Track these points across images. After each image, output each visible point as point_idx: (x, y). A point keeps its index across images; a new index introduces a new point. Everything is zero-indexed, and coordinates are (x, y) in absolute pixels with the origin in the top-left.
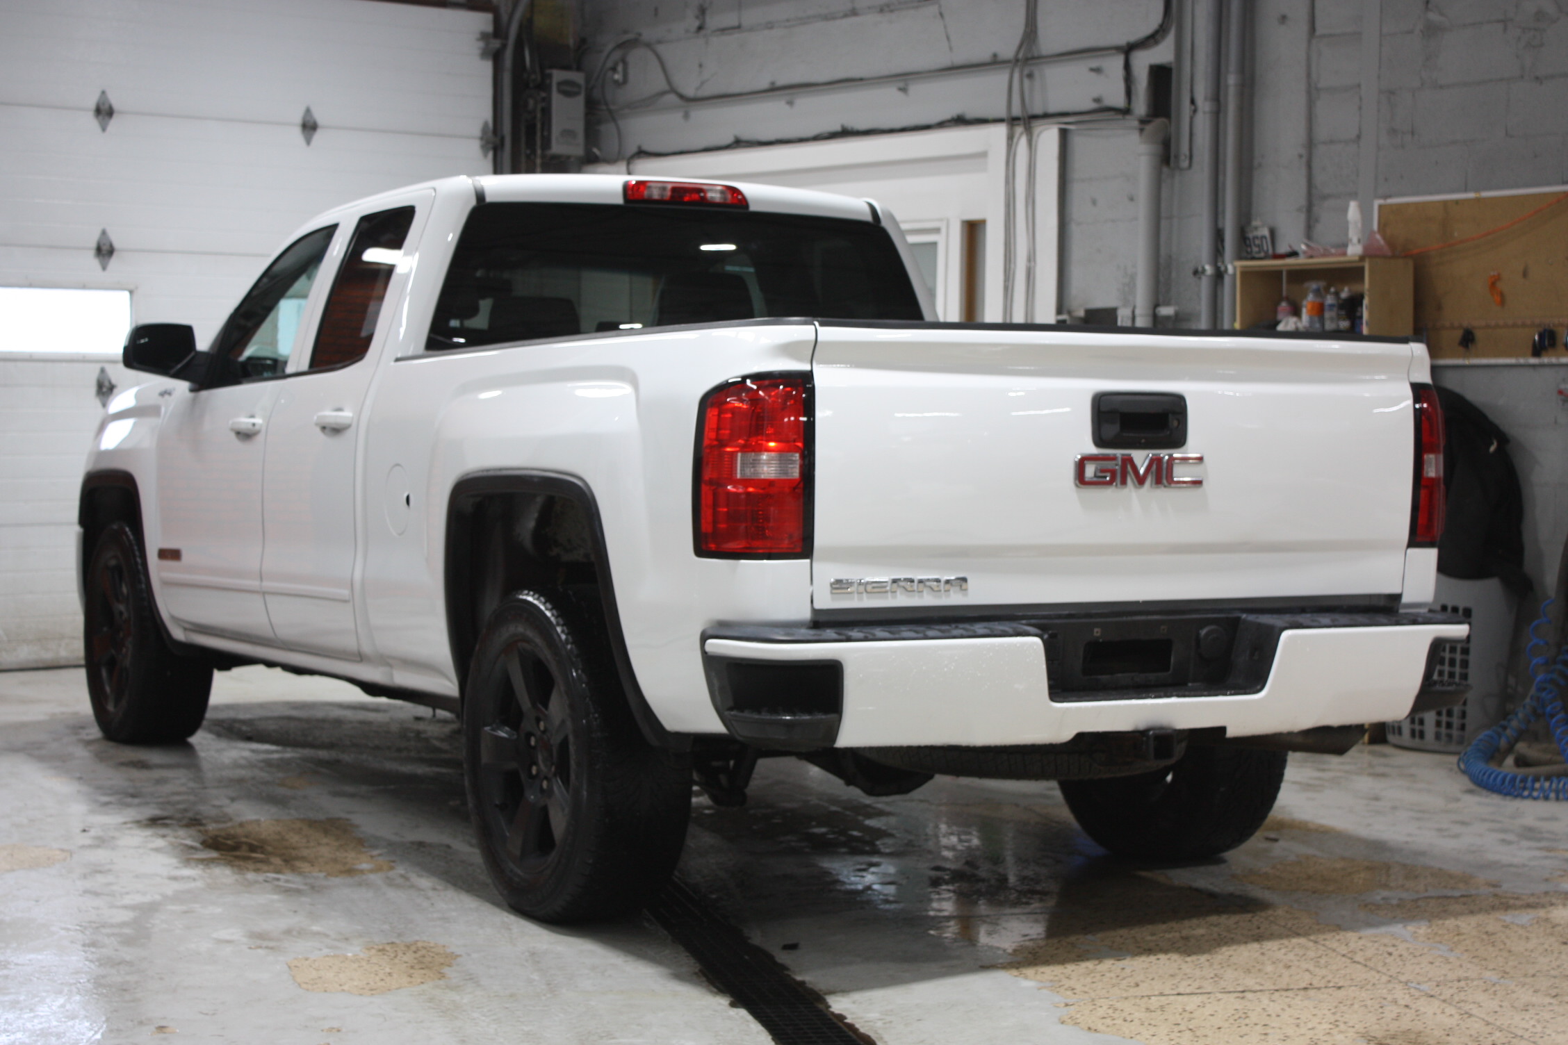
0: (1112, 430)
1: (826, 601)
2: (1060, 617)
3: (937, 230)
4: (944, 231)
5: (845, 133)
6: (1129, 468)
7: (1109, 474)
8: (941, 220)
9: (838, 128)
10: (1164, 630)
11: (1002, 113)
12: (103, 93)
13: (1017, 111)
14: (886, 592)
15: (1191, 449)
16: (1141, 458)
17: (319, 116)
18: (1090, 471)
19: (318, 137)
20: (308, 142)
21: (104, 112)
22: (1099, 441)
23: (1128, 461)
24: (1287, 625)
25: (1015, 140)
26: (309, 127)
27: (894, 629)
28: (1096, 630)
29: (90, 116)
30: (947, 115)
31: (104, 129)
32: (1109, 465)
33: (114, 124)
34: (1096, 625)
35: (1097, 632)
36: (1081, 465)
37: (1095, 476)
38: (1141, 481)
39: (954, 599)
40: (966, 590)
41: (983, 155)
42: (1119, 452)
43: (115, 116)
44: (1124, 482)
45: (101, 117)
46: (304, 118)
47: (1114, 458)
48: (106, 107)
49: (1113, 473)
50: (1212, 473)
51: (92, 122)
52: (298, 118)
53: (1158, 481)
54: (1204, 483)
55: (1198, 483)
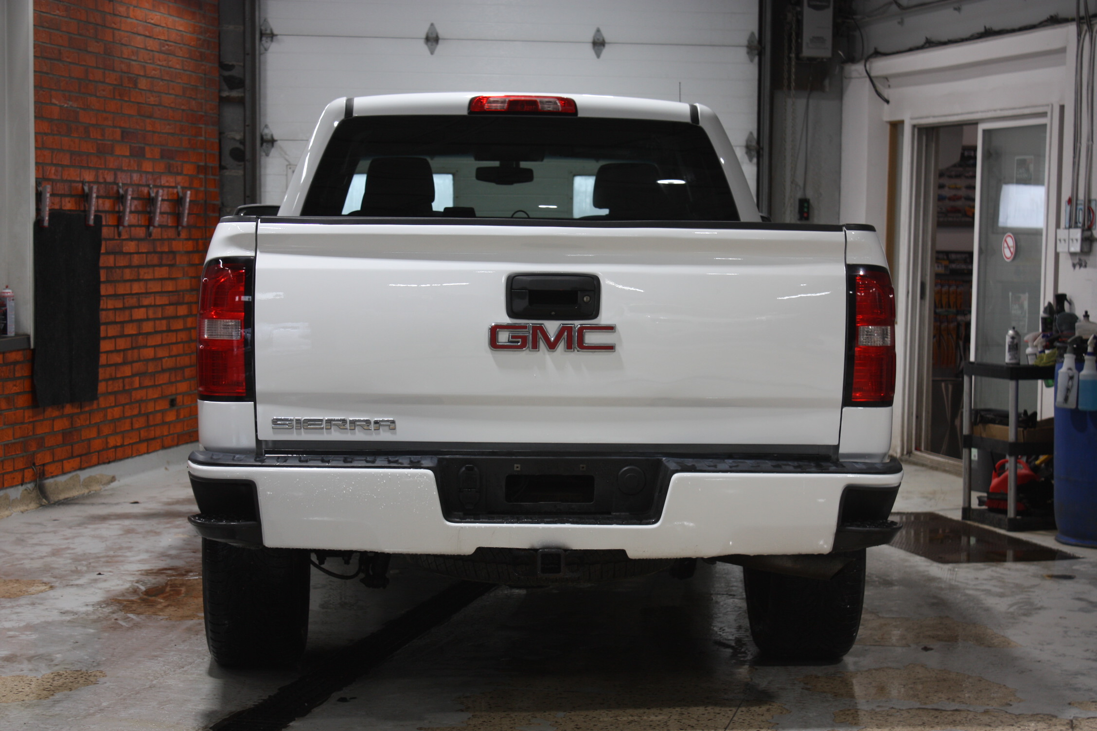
0: (522, 304)
1: (267, 434)
2: (483, 454)
3: (1044, 115)
4: (1049, 114)
5: (988, 33)
6: (540, 335)
7: (520, 340)
8: (1048, 105)
9: (981, 30)
10: (583, 468)
11: (1073, 13)
12: (432, 25)
13: (1082, 13)
14: (323, 428)
15: (604, 318)
16: (552, 327)
17: (607, 36)
18: (503, 337)
19: (606, 51)
20: (598, 56)
21: (432, 40)
22: (512, 312)
23: (541, 329)
24: (679, 468)
25: (1082, 36)
26: (599, 44)
27: (325, 457)
28: (516, 465)
29: (421, 43)
30: (1045, 16)
31: (432, 53)
32: (521, 333)
33: (440, 48)
34: (517, 461)
35: (517, 467)
36: (494, 331)
37: (509, 342)
38: (552, 346)
39: (384, 436)
40: (394, 429)
41: (1063, 50)
42: (530, 322)
43: (440, 42)
44: (535, 346)
45: (430, 43)
46: (594, 37)
47: (524, 327)
48: (434, 35)
49: (524, 339)
50: (624, 339)
51: (423, 48)
52: (590, 36)
53: (569, 346)
54: (617, 348)
55: (610, 348)
